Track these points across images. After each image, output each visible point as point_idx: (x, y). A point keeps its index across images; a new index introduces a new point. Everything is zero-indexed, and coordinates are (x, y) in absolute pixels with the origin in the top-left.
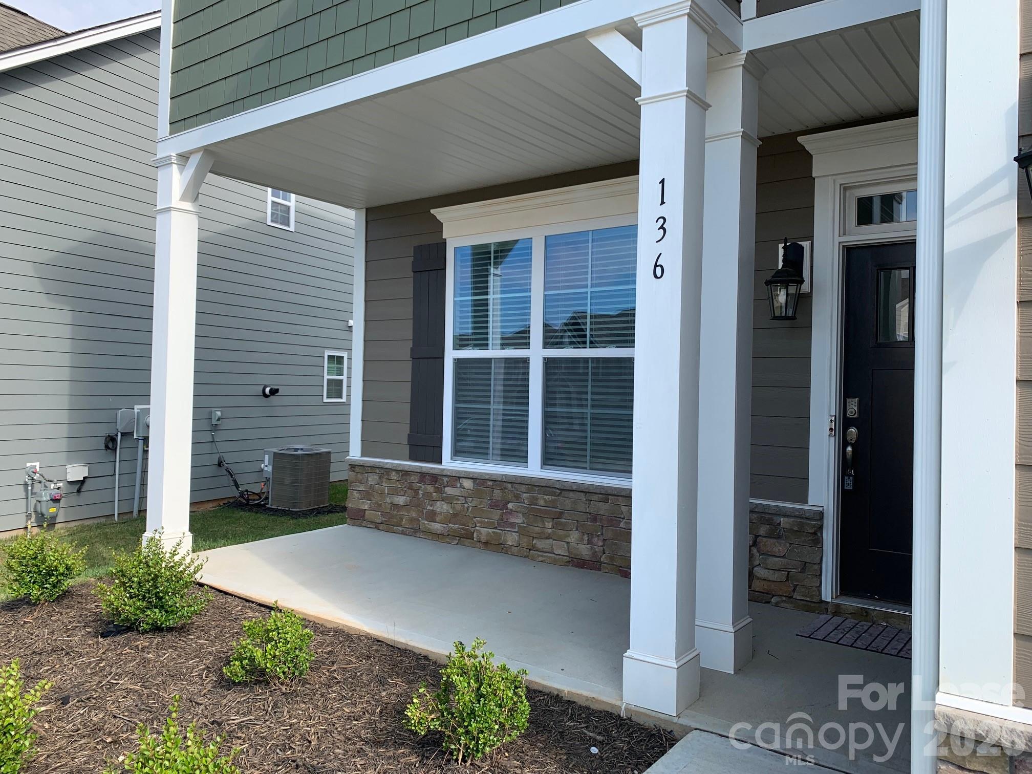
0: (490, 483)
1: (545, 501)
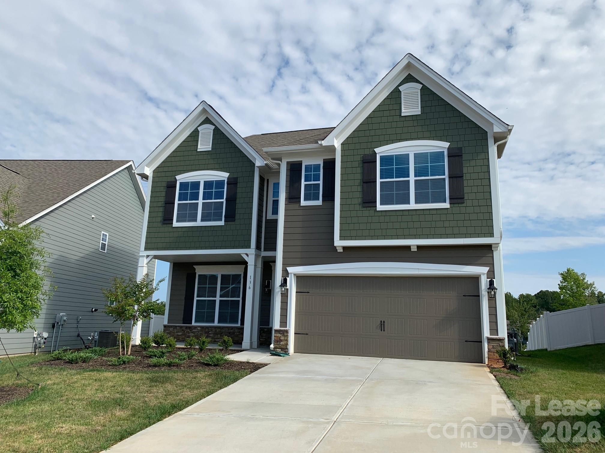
0: (205, 328)
1: (219, 331)
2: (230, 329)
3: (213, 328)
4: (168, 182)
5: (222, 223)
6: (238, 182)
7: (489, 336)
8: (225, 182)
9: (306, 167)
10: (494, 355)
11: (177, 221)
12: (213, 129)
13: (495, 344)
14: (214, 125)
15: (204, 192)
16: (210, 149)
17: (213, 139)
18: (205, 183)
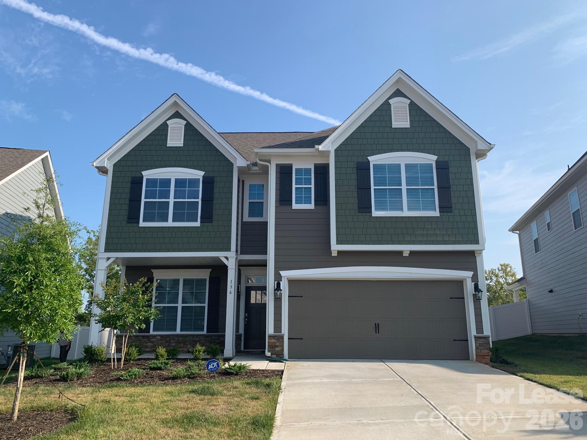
0: (165, 337)
1: (182, 339)
2: (195, 337)
3: (175, 337)
4: (133, 177)
5: (198, 224)
6: (215, 181)
7: (476, 334)
8: (200, 182)
9: (297, 170)
10: (481, 352)
11: (144, 221)
12: (184, 125)
13: (481, 341)
14: (185, 120)
15: (175, 190)
16: (182, 145)
17: (184, 135)
18: (177, 181)
